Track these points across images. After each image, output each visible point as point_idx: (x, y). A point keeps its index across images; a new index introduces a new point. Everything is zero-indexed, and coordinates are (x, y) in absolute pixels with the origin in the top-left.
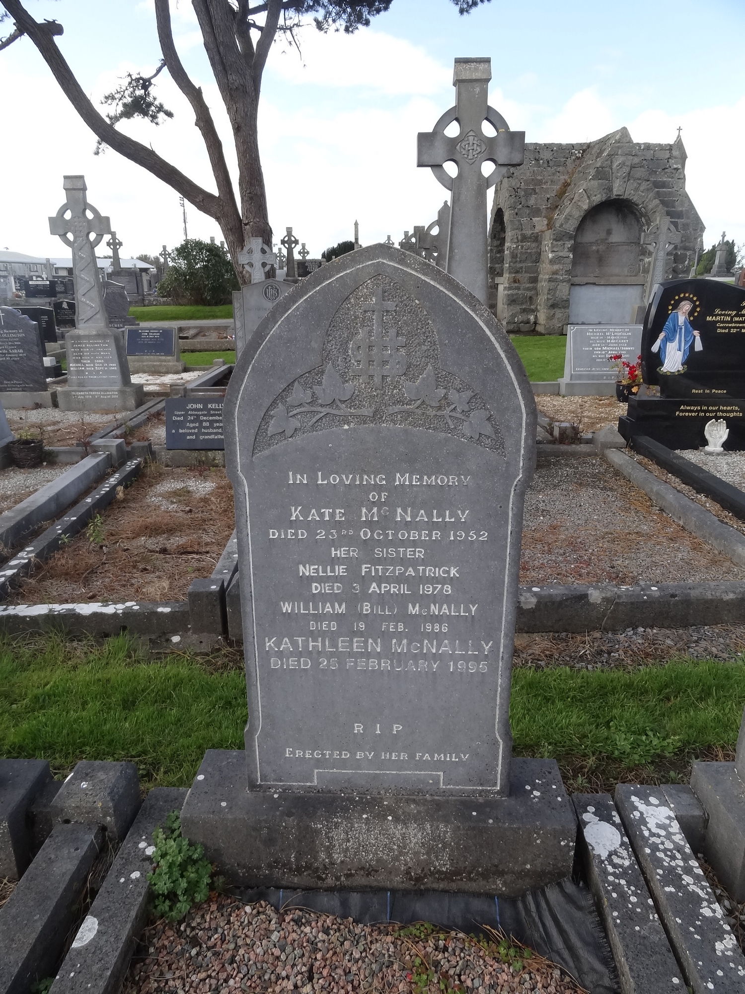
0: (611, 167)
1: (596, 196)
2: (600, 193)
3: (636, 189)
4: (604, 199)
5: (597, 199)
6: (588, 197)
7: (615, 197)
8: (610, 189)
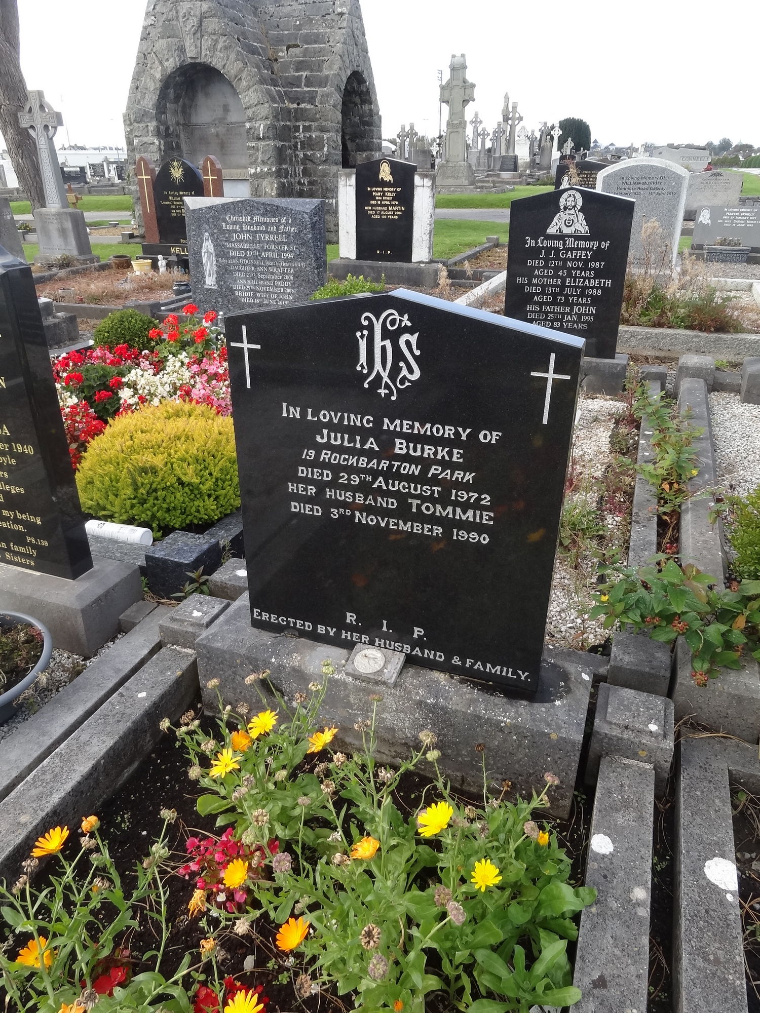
0: (177, 18)
1: (167, 60)
2: (172, 56)
3: (213, 48)
4: (178, 64)
5: (171, 64)
6: (161, 63)
7: (190, 61)
8: (182, 50)
